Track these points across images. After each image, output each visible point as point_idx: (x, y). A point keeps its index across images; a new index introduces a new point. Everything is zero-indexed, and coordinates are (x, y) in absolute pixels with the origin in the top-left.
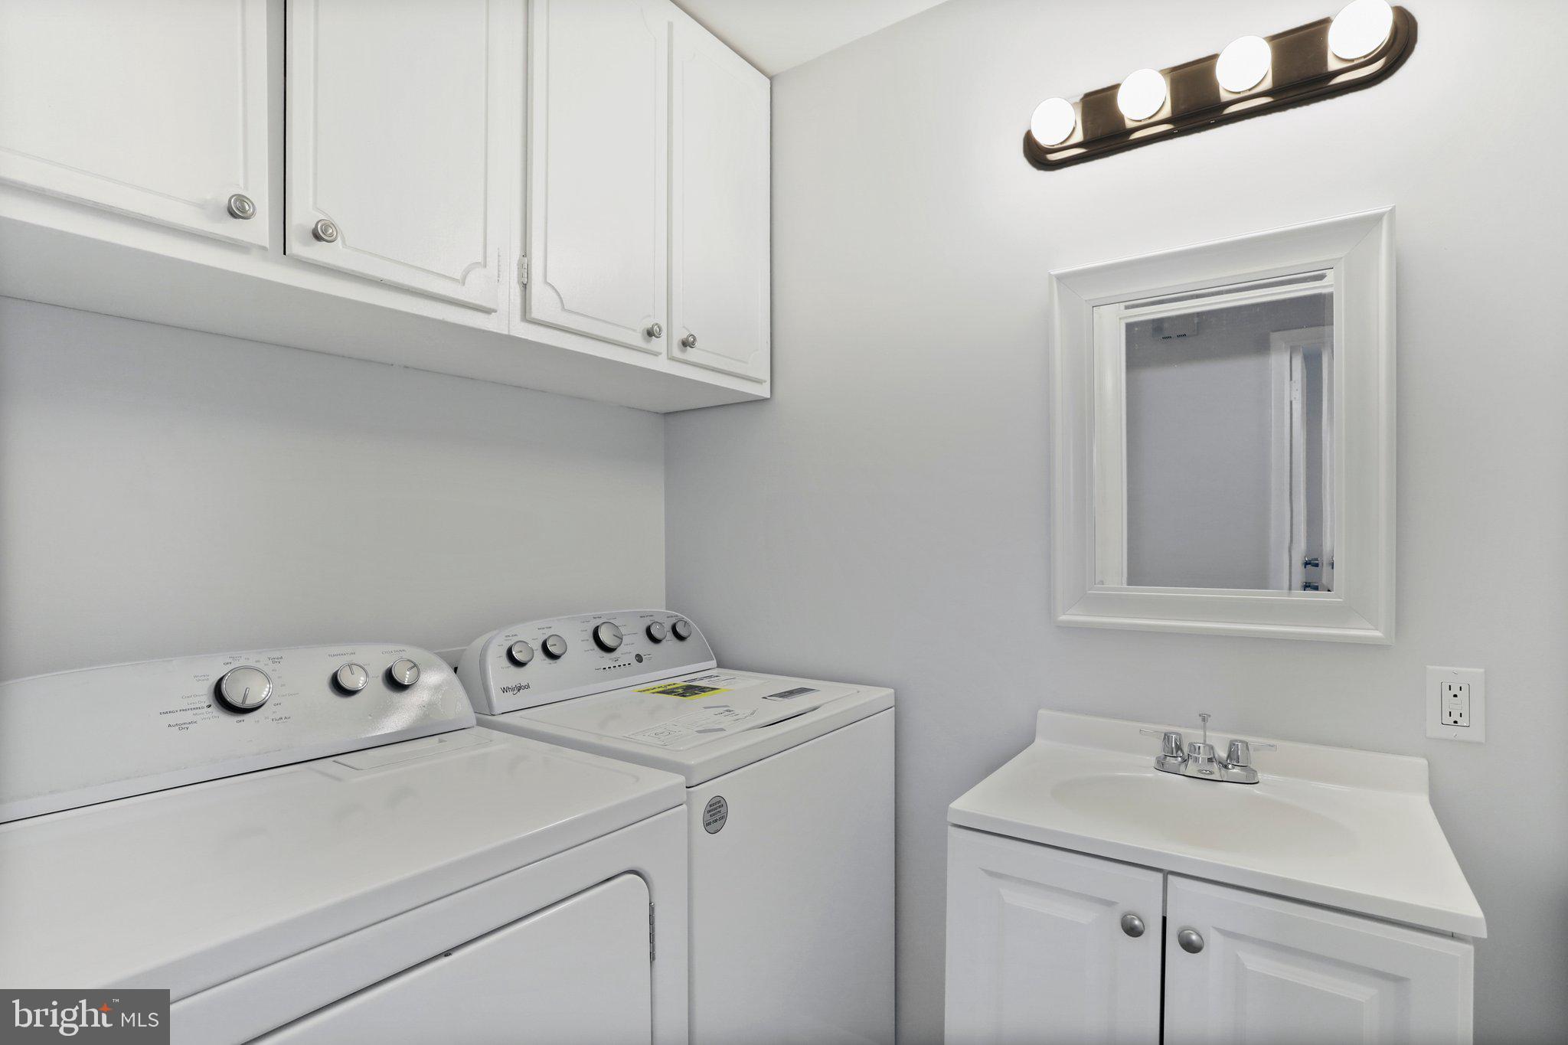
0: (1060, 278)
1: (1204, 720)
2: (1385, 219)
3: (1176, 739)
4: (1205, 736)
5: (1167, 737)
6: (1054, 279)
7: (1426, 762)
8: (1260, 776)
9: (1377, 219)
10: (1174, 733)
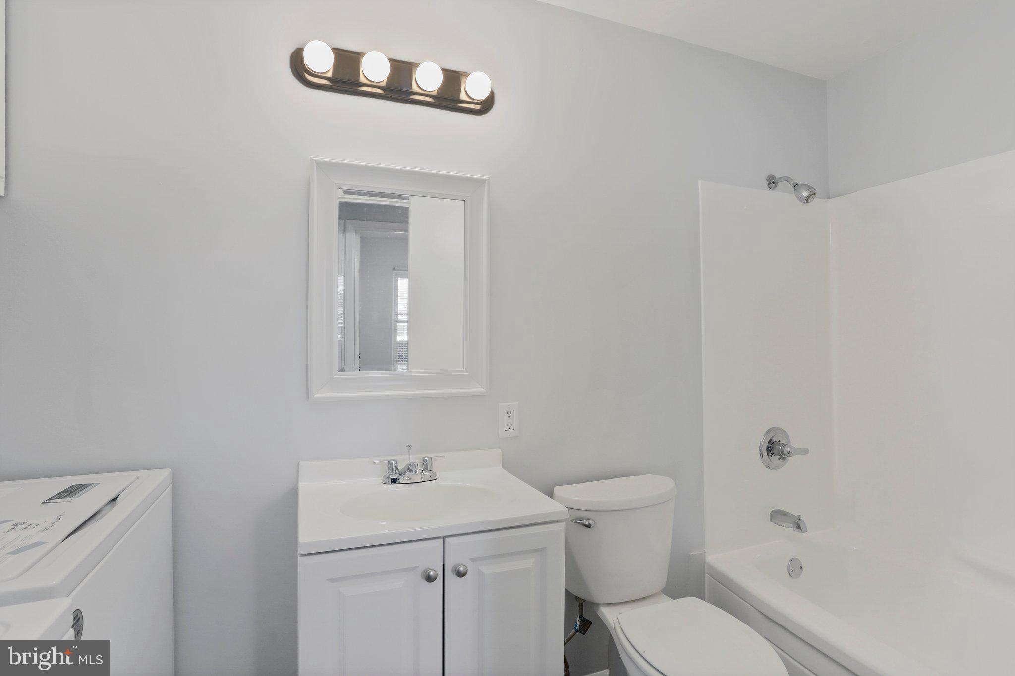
0: (319, 164)
1: (409, 448)
2: (487, 182)
3: (395, 463)
4: (409, 458)
5: (389, 463)
6: (315, 164)
7: (500, 450)
8: (438, 475)
9: (483, 182)
10: (394, 460)
